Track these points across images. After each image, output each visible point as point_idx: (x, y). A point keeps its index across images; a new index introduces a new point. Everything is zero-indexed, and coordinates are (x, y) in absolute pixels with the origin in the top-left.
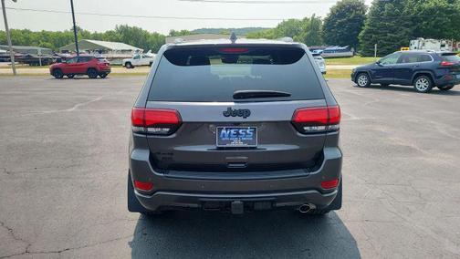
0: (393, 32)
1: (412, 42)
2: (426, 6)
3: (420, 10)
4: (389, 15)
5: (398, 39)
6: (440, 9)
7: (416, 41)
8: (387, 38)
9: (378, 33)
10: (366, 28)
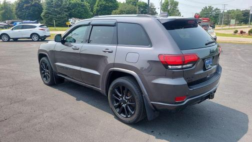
0: (59, 14)
1: (69, 19)
2: (72, 2)
3: (70, 4)
4: (56, 5)
5: (63, 18)
6: (79, 4)
7: (72, 20)
8: (57, 17)
9: (51, 14)
10: (44, 11)
